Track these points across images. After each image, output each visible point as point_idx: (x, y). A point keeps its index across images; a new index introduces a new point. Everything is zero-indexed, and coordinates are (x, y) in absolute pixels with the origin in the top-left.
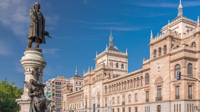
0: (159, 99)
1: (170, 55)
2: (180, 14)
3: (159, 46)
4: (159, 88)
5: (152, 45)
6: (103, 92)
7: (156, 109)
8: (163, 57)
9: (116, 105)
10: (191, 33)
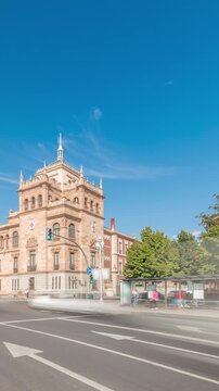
0: (32, 269)
1: (47, 209)
2: (60, 157)
3: (32, 195)
4: (32, 253)
5: (22, 191)
7: (28, 282)
8: (37, 210)
10: (73, 186)
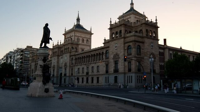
0: (116, 71)
1: (125, 38)
5: (111, 29)
6: (70, 63)
7: (114, 79)
8: (119, 39)
9: (80, 74)
